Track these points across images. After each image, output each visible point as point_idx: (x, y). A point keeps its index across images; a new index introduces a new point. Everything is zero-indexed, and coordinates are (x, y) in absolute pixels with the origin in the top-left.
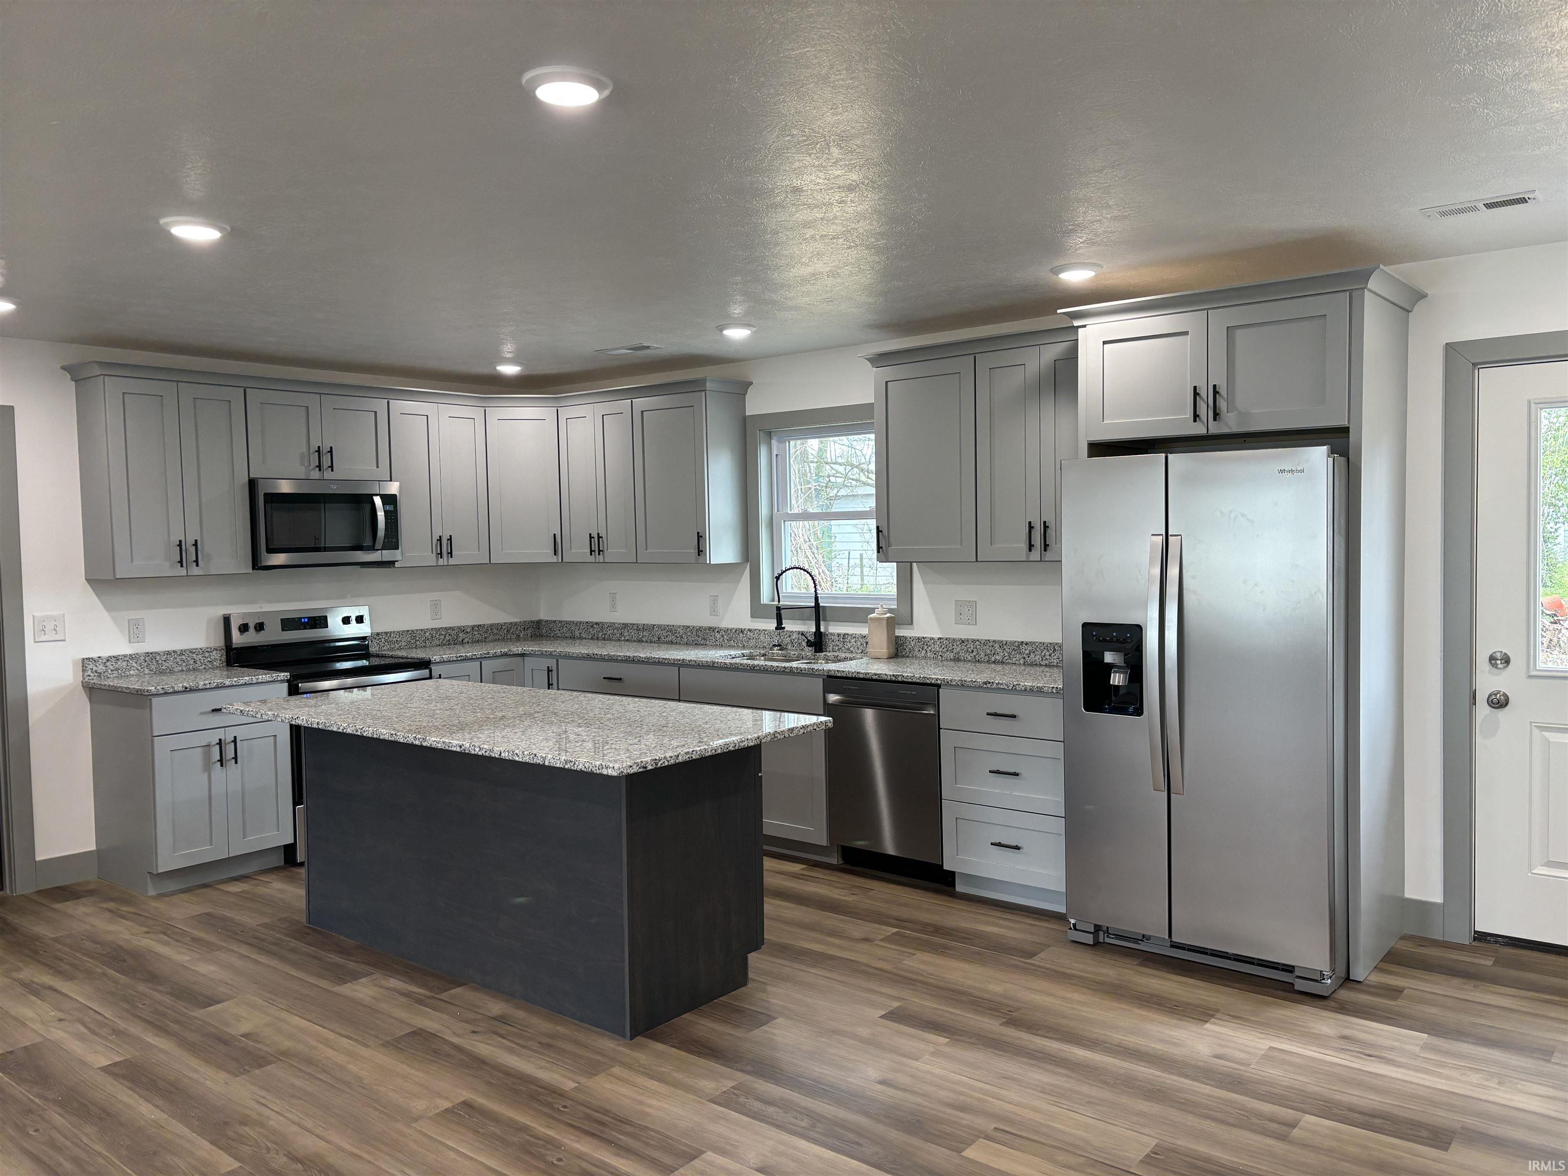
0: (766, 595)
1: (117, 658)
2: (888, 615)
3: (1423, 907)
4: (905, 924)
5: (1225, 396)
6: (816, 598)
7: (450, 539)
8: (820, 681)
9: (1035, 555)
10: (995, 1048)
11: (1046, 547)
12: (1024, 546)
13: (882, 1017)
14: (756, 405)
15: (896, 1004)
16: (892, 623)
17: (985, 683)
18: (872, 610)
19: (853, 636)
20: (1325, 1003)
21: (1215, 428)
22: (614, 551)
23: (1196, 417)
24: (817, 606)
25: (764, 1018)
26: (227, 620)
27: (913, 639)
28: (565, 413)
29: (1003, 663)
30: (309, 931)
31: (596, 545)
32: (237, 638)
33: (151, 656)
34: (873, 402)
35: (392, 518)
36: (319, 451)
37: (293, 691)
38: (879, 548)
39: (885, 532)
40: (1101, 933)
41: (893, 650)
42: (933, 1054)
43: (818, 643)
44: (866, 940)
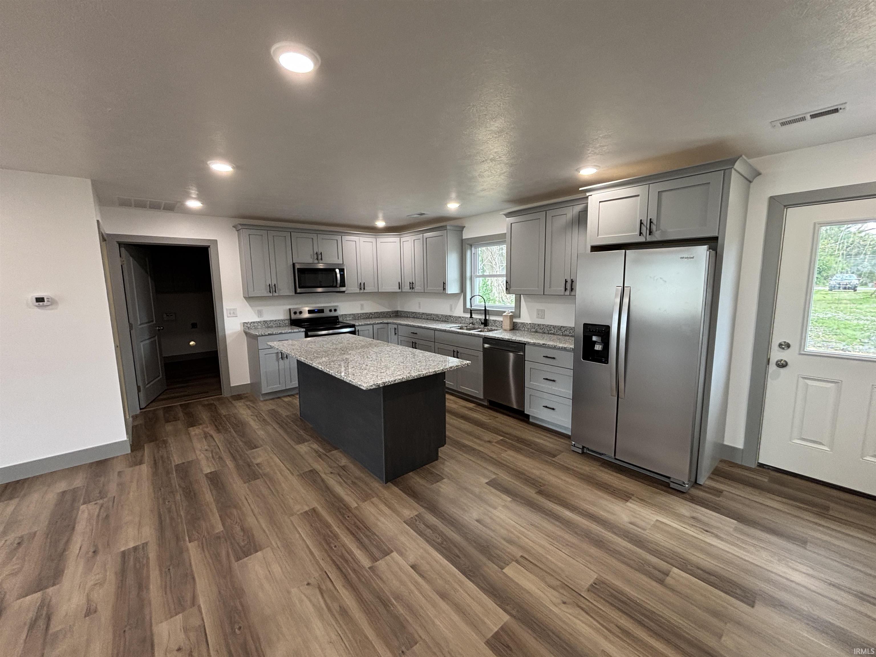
0: (468, 306)
1: (254, 322)
2: (511, 314)
3: (733, 449)
4: (507, 436)
5: (655, 223)
6: (485, 307)
7: (364, 284)
8: (482, 339)
9: (568, 293)
10: (530, 507)
11: (572, 289)
12: (563, 289)
13: (486, 483)
14: (467, 235)
15: (494, 476)
16: (512, 317)
17: (543, 344)
18: (504, 312)
19: (498, 321)
20: (684, 495)
21: (649, 239)
22: (418, 288)
23: (641, 234)
24: (485, 309)
25: (439, 478)
26: (290, 310)
27: (520, 323)
28: (403, 239)
29: (554, 334)
30: (299, 420)
31: (412, 286)
32: (293, 317)
33: (265, 322)
34: (505, 232)
35: (342, 276)
36: (317, 253)
37: (307, 336)
38: (507, 289)
39: (509, 283)
40: (585, 449)
41: (512, 328)
42: (504, 506)
43: (486, 323)
44: (489, 442)
